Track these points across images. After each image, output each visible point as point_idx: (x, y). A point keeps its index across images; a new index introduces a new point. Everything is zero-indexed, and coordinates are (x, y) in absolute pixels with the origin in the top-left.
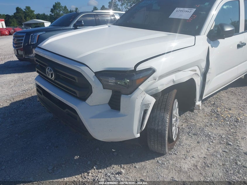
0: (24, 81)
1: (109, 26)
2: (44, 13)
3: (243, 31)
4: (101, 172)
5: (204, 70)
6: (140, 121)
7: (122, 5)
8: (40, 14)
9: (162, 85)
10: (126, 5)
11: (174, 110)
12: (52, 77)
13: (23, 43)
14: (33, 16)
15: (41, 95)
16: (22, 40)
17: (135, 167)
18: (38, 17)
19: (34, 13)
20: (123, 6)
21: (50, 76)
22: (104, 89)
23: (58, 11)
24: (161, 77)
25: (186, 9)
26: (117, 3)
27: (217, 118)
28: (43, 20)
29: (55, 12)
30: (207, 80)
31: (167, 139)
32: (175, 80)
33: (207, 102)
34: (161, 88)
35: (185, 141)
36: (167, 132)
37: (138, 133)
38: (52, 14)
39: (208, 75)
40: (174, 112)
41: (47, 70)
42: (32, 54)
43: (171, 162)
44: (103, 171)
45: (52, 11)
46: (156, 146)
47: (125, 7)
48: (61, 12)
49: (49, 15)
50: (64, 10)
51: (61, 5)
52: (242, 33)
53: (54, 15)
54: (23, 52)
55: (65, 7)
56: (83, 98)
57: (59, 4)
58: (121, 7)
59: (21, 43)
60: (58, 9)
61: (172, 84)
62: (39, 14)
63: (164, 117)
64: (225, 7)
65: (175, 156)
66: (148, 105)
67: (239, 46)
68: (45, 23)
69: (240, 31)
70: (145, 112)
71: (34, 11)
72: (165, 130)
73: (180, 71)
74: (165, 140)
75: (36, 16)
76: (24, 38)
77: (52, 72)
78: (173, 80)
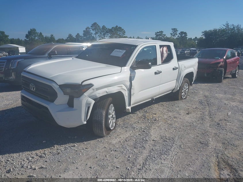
0: (5, 99)
1: (73, 59)
2: (18, 38)
3: (161, 63)
4: (62, 146)
5: (129, 87)
6: (85, 113)
7: (96, 33)
8: (15, 39)
9: (99, 93)
10: (100, 34)
11: (110, 110)
12: (33, 89)
13: (4, 68)
14: (7, 41)
15: (25, 102)
16: (3, 65)
17: (84, 143)
18: (12, 41)
19: (8, 37)
20: (97, 35)
21: (32, 89)
22: (64, 95)
23: (33, 37)
24: (98, 89)
25: (121, 50)
26: (91, 32)
27: (144, 119)
28: (17, 45)
29: (30, 37)
30: (132, 93)
31: (104, 126)
32: (107, 91)
33: (143, 110)
34: (99, 96)
35: (118, 131)
36: (104, 121)
37: (85, 121)
38: (27, 39)
39: (132, 90)
40: (110, 111)
41: (30, 85)
42: (12, 77)
43: (106, 140)
44: (63, 146)
45: (27, 36)
46: (98, 131)
47: (98, 36)
48: (36, 38)
49: (24, 40)
50: (39, 36)
51: (36, 31)
52: (160, 65)
53: (29, 40)
54: (3, 75)
55: (41, 34)
56: (52, 101)
57: (34, 30)
58: (95, 35)
59: (3, 68)
60: (33, 35)
61: (106, 94)
62: (13, 39)
63: (102, 112)
64: (145, 49)
65: (110, 137)
66: (90, 104)
67: (156, 73)
68: (19, 48)
69: (158, 64)
70: (89, 108)
71: (8, 36)
72: (102, 120)
73: (110, 86)
74: (102, 126)
75: (10, 41)
76: (5, 64)
77: (34, 86)
78: (106, 91)
